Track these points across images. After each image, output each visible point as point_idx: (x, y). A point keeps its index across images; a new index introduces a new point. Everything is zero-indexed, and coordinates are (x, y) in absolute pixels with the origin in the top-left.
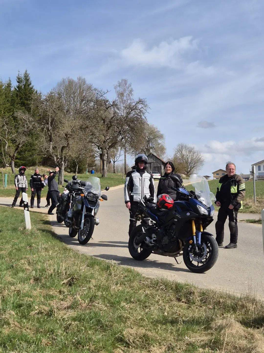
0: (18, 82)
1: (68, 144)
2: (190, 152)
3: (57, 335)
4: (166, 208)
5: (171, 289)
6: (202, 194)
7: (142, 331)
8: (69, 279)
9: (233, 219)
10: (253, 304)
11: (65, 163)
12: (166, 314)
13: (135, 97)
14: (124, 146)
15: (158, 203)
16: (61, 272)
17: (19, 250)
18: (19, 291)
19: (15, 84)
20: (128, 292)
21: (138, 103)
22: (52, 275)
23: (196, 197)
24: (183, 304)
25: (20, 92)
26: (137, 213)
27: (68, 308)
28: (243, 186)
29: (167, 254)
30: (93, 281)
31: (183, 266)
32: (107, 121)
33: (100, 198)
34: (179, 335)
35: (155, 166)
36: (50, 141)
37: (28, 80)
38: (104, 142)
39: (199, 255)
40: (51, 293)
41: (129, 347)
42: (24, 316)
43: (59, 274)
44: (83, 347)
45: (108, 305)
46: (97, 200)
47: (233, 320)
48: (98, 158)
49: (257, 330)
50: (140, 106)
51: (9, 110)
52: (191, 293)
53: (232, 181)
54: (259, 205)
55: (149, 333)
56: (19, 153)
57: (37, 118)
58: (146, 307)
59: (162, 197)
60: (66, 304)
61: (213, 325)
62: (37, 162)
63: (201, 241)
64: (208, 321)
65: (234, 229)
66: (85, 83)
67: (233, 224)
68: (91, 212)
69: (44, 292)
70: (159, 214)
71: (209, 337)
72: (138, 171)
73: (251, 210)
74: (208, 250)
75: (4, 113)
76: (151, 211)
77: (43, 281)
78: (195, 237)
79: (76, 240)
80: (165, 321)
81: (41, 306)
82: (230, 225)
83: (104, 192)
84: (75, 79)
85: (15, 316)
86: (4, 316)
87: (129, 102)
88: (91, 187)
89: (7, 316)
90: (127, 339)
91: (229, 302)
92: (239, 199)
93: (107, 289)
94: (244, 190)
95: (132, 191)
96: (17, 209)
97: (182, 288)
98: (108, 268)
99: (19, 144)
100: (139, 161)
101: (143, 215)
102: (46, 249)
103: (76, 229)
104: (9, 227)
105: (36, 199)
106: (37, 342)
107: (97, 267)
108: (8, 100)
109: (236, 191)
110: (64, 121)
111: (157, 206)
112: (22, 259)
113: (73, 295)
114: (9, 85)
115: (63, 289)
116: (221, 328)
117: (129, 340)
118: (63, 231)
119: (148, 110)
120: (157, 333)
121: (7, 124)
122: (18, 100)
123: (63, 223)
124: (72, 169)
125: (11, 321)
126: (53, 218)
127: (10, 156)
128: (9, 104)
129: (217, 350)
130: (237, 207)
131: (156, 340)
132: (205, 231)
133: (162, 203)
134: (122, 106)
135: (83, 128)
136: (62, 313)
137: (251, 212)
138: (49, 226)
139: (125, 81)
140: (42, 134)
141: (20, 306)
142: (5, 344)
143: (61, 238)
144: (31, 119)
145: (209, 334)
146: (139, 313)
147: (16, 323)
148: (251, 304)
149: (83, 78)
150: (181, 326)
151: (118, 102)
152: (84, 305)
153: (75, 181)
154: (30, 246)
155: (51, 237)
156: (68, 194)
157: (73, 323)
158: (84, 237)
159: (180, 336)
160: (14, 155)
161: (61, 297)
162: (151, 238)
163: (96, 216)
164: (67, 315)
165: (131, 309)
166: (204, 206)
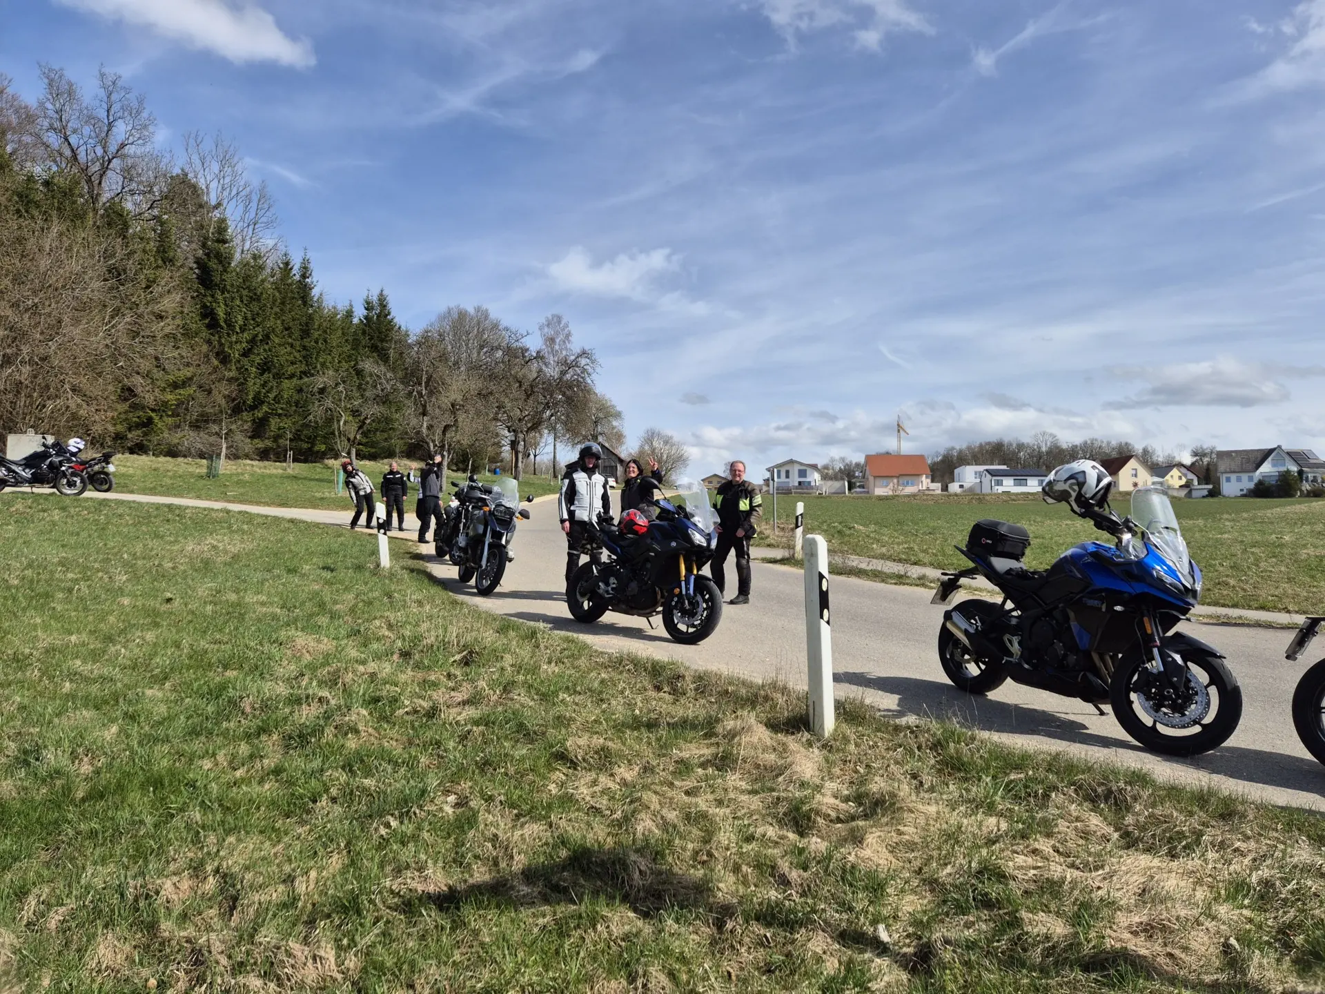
0: (366, 309)
1: (456, 421)
2: (666, 443)
3: (445, 751)
4: (636, 533)
5: (645, 670)
6: (697, 511)
7: (598, 741)
8: (465, 653)
9: (741, 554)
10: (783, 694)
11: (449, 454)
12: (637, 712)
13: (576, 346)
14: (554, 429)
15: (622, 525)
16: (449, 643)
17: (370, 603)
18: (373, 676)
19: (360, 313)
20: (570, 676)
21: (579, 356)
22: (432, 646)
23: (688, 516)
24: (666, 696)
25: (370, 326)
26: (584, 542)
27: (464, 703)
28: (758, 500)
29: (635, 611)
30: (508, 657)
31: (662, 632)
32: (526, 385)
33: (517, 515)
34: (661, 747)
35: (607, 464)
36: (424, 414)
37: (385, 306)
38: (520, 420)
39: (690, 614)
40: (433, 678)
41: (575, 769)
42: (384, 718)
43: (445, 644)
44: (495, 770)
45: (535, 697)
46: (511, 519)
47: (752, 721)
48: (508, 448)
49: (791, 738)
50: (583, 361)
51: (349, 356)
52: (679, 676)
53: (741, 491)
54: (781, 534)
55: (610, 744)
56: (365, 434)
57: (400, 374)
58: (602, 700)
59: (628, 514)
60: (459, 697)
61: (719, 729)
62: (397, 451)
63: (694, 591)
64: (710, 723)
65: (745, 571)
66: (486, 317)
67: (744, 562)
68: (501, 539)
69: (420, 675)
70: (622, 543)
71: (713, 750)
72: (585, 470)
73: (768, 541)
74: (705, 606)
75: (339, 362)
76: (609, 538)
77: (417, 657)
78: (683, 584)
79: (471, 587)
80: (636, 724)
81: (416, 700)
82: (739, 566)
83: (524, 505)
84: (471, 310)
85: (368, 717)
86: (347, 718)
87: (564, 353)
88: (500, 495)
89: (353, 718)
90: (572, 756)
91: (743, 691)
92: (753, 520)
93: (535, 670)
94: (759, 506)
95: (572, 503)
96: (362, 533)
97: (663, 667)
98: (533, 634)
99: (366, 418)
100: (586, 453)
101: (595, 545)
102: (420, 603)
103: (473, 568)
104: (349, 562)
105: (395, 515)
106: (411, 764)
107: (512, 634)
108: (347, 341)
109: (748, 508)
110: (448, 380)
111: (620, 531)
112: (375, 618)
113: (472, 681)
114: (349, 314)
115: (453, 671)
116: (732, 735)
117: (576, 757)
118: (449, 571)
119: (598, 369)
120: (624, 744)
121: (344, 382)
122: (365, 341)
123: (447, 557)
124: (461, 466)
125: (361, 727)
126: (429, 549)
127: (349, 440)
128: (349, 347)
129: (726, 771)
130: (750, 533)
131: (621, 756)
132: (700, 573)
133: (628, 525)
134: (551, 360)
135: (483, 395)
136: (454, 711)
137: (769, 546)
138: (421, 562)
139: (559, 319)
140: (409, 403)
141: (376, 700)
142: (351, 767)
143: (445, 584)
144: (389, 375)
145: (712, 744)
146: (591, 712)
147: (370, 730)
148: (779, 695)
149: (484, 307)
150: (663, 732)
151: (545, 352)
152: (494, 698)
153: (474, 484)
154: (390, 597)
155: (426, 581)
156: (458, 508)
157: (475, 728)
158: (486, 583)
159: (663, 748)
160: (355, 438)
161: (451, 684)
162: (607, 584)
163: (509, 547)
164: (464, 714)
165: (577, 704)
166: (701, 531)
